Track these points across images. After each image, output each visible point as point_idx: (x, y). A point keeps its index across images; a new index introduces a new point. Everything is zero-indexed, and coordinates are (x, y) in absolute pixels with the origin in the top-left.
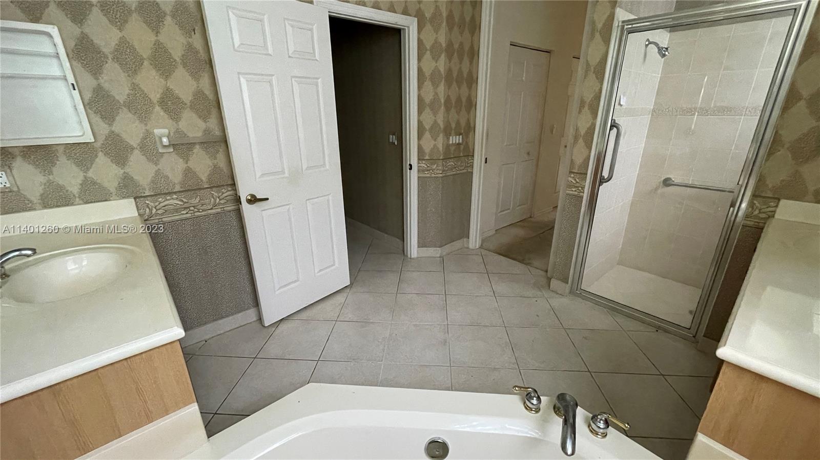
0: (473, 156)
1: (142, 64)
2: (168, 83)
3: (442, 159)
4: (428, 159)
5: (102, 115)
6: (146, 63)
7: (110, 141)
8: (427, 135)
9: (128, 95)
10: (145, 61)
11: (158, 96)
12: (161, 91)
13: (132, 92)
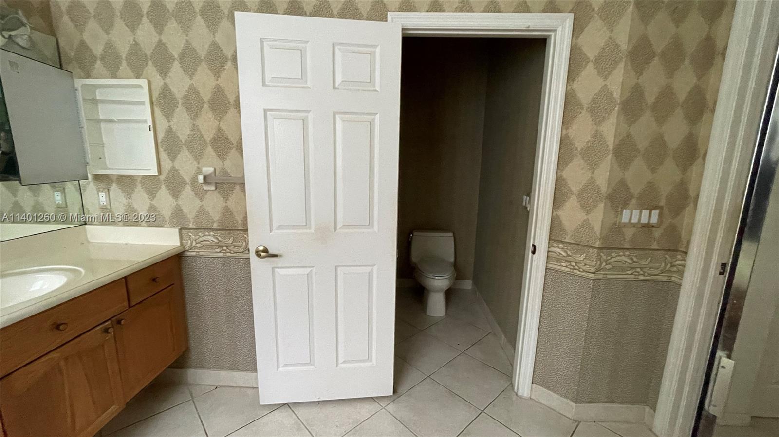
0: (686, 253)
1: (202, 107)
2: (221, 124)
3: (599, 248)
4: (570, 243)
5: (169, 153)
6: (206, 106)
7: (171, 175)
8: (572, 203)
9: (189, 135)
10: (205, 104)
11: (211, 136)
12: (214, 131)
13: (192, 133)
